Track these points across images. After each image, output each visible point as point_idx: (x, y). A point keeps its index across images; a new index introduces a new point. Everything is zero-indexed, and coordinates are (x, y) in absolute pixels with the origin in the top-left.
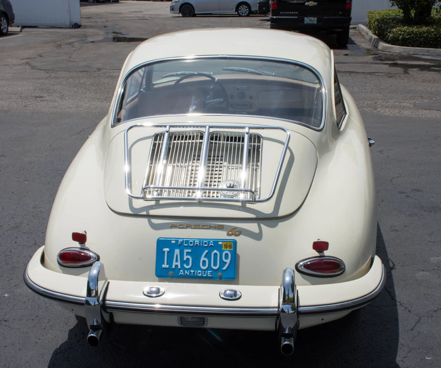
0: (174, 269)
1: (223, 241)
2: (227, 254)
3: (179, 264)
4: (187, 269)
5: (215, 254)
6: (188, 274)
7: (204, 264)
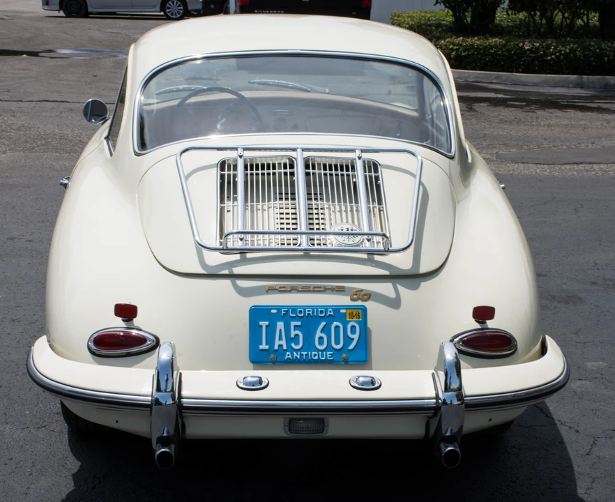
0: (276, 350)
1: (347, 307)
2: (353, 327)
3: (283, 342)
4: (297, 351)
5: (337, 327)
6: (298, 357)
7: (321, 343)
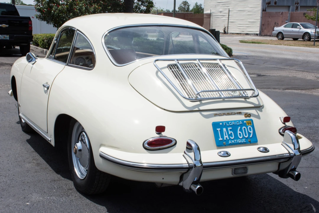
0: (225, 140)
1: (245, 120)
2: (250, 128)
4: (233, 139)
5: (244, 128)
6: (234, 142)
7: (240, 136)
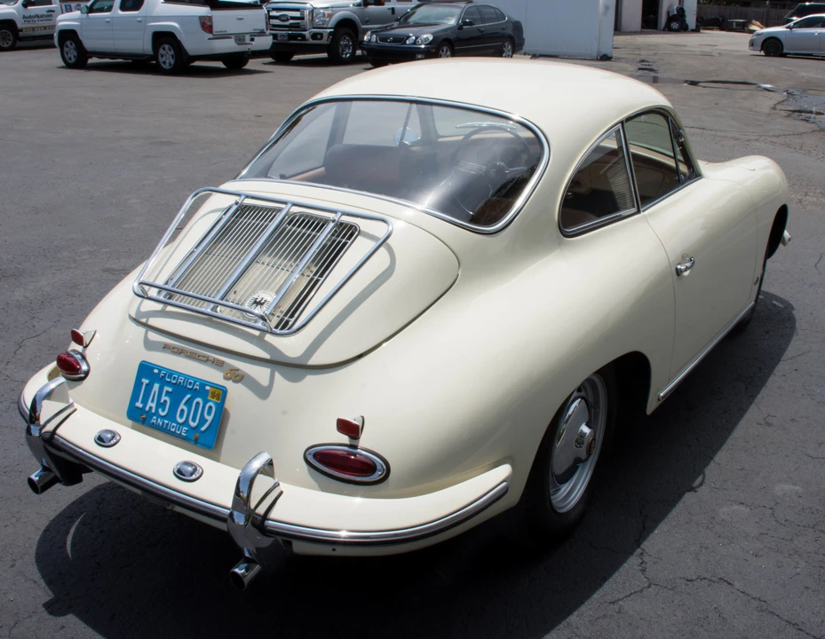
0: (147, 412)
1: (214, 386)
2: (210, 407)
3: (154, 405)
4: (161, 417)
6: (161, 424)
7: (181, 416)
